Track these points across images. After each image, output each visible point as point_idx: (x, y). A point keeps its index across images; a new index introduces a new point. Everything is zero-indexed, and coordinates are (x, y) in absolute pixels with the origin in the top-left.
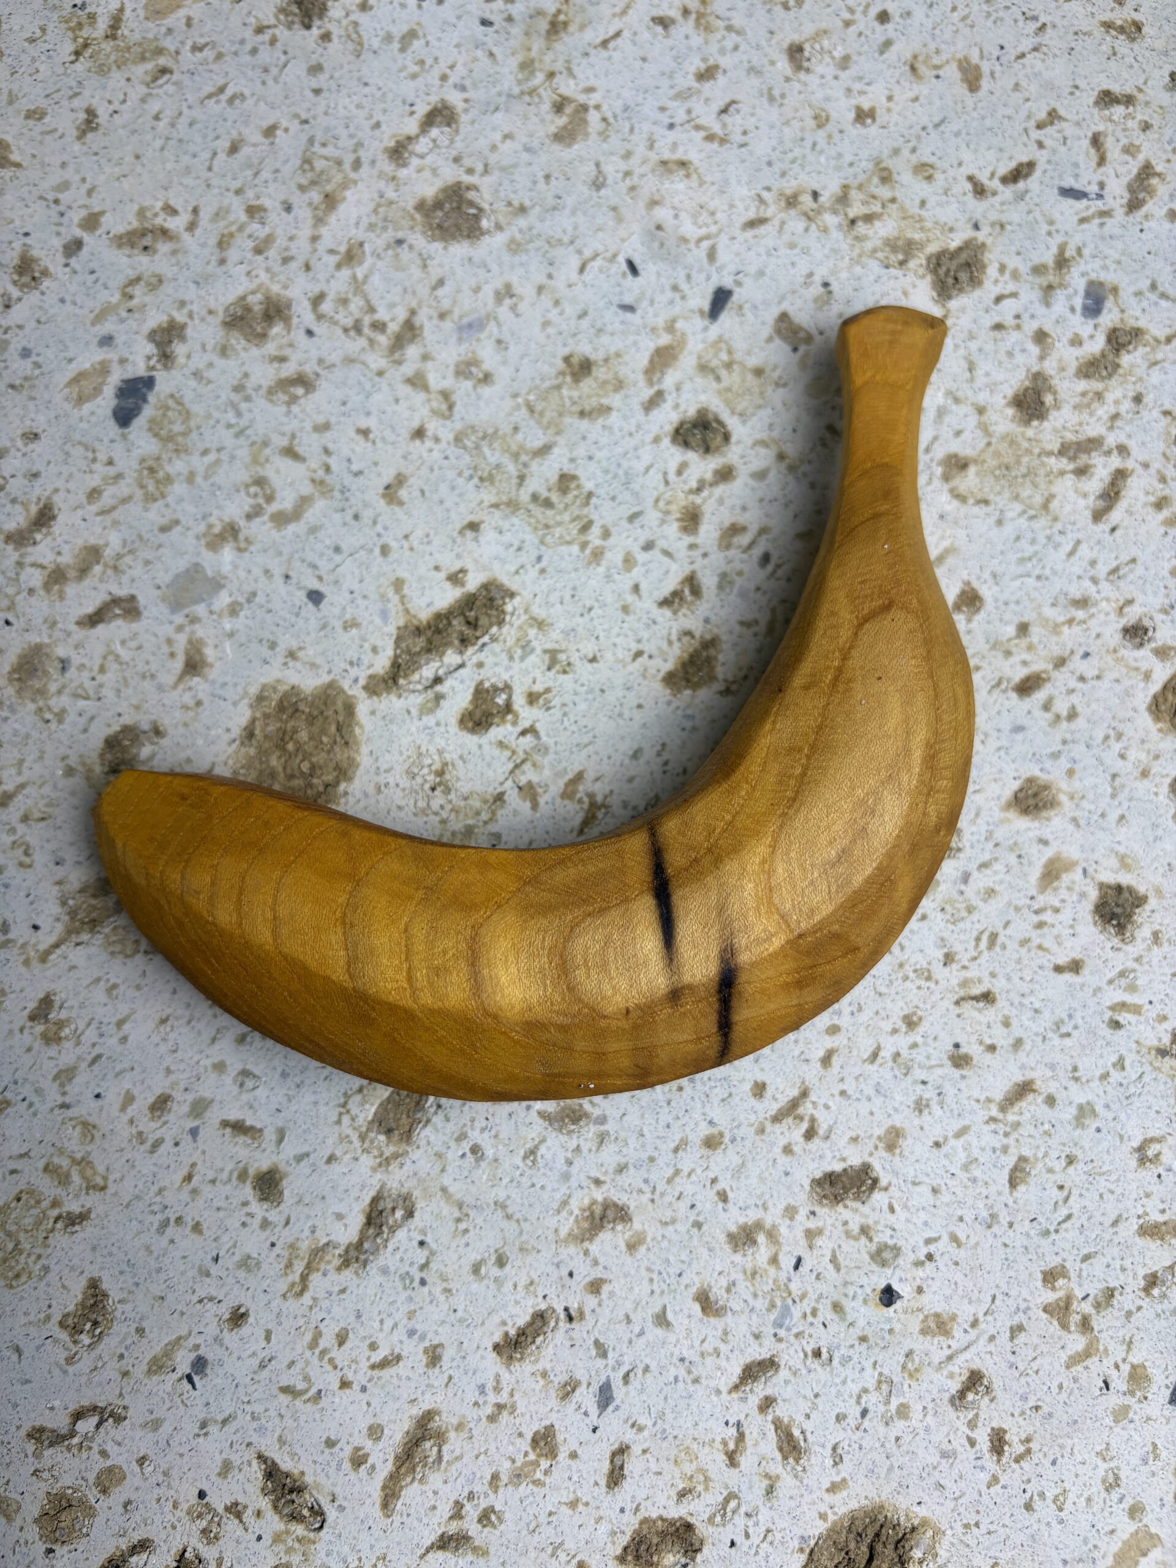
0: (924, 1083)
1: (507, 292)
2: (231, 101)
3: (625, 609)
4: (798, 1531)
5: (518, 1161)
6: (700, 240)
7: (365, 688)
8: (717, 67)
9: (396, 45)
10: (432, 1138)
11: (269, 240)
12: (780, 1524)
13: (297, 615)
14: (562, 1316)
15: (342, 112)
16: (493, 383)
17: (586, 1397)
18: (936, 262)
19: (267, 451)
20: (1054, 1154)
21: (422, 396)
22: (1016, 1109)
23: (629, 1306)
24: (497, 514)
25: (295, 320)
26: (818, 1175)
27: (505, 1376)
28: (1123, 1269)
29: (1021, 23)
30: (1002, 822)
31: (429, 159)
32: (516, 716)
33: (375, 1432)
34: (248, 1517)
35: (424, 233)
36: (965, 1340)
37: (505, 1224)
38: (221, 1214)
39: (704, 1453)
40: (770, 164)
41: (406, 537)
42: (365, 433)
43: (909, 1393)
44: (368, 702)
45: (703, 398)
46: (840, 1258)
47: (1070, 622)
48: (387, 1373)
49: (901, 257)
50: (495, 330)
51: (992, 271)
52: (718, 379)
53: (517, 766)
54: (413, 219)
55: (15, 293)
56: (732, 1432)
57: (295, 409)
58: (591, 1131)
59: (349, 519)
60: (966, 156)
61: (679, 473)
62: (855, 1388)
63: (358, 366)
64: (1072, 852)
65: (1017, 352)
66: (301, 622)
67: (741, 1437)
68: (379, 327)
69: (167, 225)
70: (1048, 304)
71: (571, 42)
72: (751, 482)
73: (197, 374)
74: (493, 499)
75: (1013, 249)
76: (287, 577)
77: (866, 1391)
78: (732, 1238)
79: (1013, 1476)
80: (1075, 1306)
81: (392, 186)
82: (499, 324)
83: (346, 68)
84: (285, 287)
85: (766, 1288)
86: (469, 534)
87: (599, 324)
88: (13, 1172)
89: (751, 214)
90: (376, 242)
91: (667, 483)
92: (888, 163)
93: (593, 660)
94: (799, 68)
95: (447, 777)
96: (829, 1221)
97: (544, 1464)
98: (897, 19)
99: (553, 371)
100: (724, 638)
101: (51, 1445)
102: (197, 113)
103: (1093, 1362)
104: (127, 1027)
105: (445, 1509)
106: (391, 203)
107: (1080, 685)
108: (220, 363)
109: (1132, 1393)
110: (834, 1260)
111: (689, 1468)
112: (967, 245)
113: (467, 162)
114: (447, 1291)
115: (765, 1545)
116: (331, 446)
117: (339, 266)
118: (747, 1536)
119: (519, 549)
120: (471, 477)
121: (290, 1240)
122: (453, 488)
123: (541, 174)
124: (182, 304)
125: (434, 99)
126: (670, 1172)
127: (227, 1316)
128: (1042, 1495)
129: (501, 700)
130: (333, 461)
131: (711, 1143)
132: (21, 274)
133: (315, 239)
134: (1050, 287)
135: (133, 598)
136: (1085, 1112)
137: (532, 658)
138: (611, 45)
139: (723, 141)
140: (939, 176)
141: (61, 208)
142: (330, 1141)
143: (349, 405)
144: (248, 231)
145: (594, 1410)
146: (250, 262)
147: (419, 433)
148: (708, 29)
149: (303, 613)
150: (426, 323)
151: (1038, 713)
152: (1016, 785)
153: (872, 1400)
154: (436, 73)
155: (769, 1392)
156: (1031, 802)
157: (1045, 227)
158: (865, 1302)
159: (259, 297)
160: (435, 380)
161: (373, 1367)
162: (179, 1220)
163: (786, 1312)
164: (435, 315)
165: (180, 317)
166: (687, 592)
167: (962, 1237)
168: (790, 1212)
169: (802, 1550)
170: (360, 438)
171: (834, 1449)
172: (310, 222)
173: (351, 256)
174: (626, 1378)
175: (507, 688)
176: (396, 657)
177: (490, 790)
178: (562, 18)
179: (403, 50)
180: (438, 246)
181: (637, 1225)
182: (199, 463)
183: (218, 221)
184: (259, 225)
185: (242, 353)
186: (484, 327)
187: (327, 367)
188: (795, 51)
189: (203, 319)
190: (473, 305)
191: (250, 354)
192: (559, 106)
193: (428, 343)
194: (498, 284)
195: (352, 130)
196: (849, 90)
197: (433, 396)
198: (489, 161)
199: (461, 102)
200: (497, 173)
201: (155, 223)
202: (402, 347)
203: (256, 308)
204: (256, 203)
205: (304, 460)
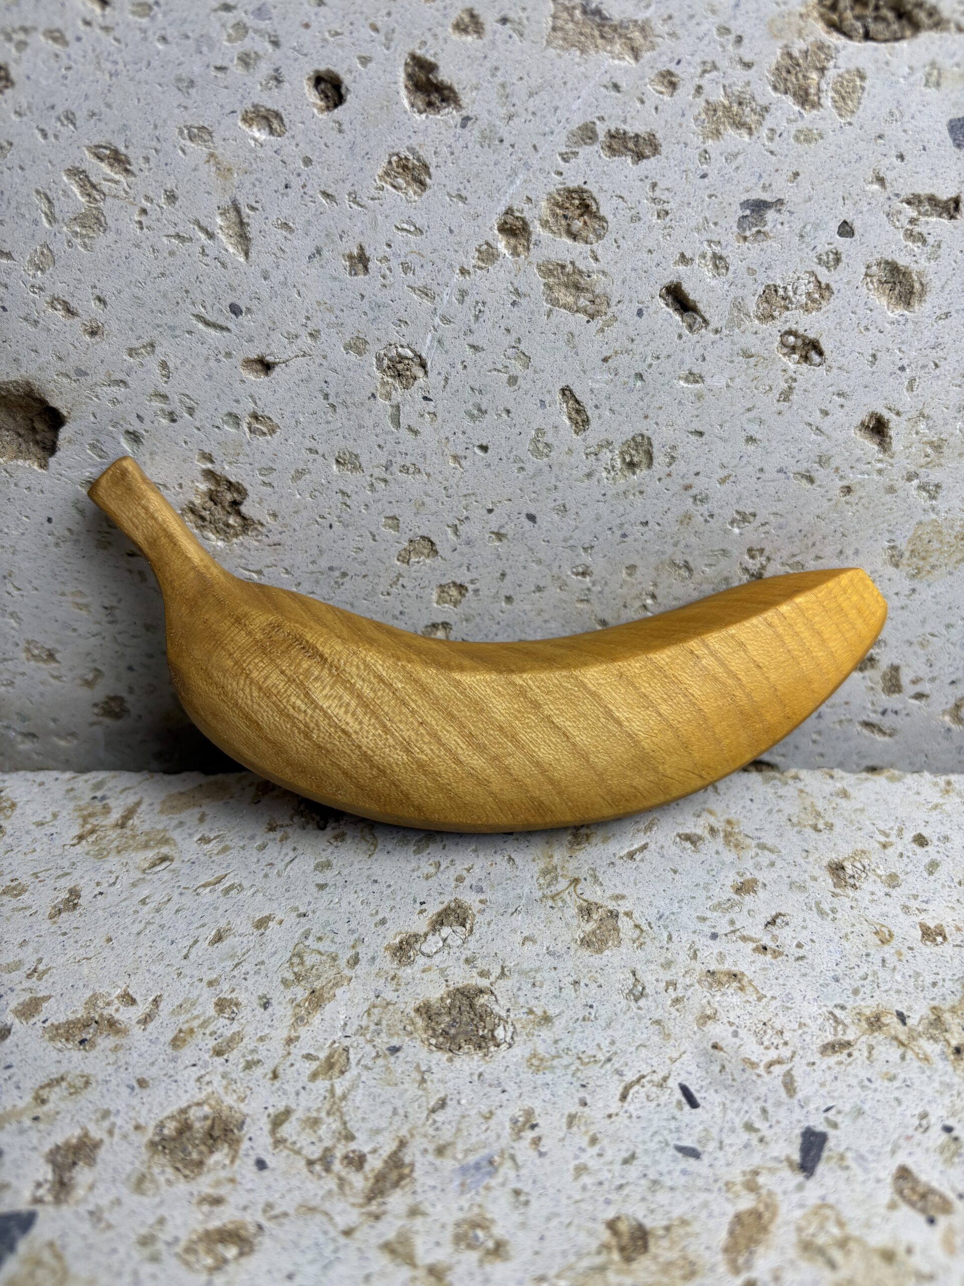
1: (528, 1121)
2: (227, 891)
6: (770, 1064)
8: (755, 881)
9: (412, 849)
11: (235, 1039)
15: (345, 908)
16: (508, 1257)
21: (405, 1273)
25: (245, 1145)
31: (437, 959)
35: (425, 1041)
40: (837, 980)
50: (512, 1174)
52: (832, 1266)
54: (413, 1023)
57: (219, 1280)
63: (319, 1218)
68: (355, 1161)
69: (117, 1016)
71: (595, 852)
73: (95, 1215)
81: (392, 986)
82: (517, 1167)
83: (356, 867)
84: (242, 1100)
87: (652, 1175)
89: (830, 1038)
90: (365, 1048)
94: (844, 884)
98: (936, 842)
99: (594, 1245)
102: (188, 900)
106: (388, 1004)
113: (481, 964)
117: (314, 1076)
123: (567, 980)
124: (106, 1114)
125: (447, 899)
133: (290, 1041)
138: (638, 857)
139: (776, 954)
143: (298, 1277)
144: (211, 1028)
148: (738, 846)
150: (419, 1159)
154: (452, 874)
159: (206, 1108)
160: (424, 1250)
164: (431, 1147)
165: (97, 1132)
172: (289, 1020)
173: (332, 1064)
179: (418, 853)
180: (440, 1057)
183: (179, 1014)
184: (227, 1022)
185: (164, 1188)
186: (496, 1170)
187: (276, 1217)
188: (837, 869)
189: (125, 1137)
190: (483, 1137)
191: (174, 1189)
192: (587, 911)
193: (419, 1190)
194: (515, 1110)
195: (353, 925)
196: (906, 909)
197: (421, 1273)
198: (507, 963)
199: (477, 903)
200: (516, 975)
201: (105, 1012)
202: (382, 1193)
203: (198, 1125)
204: (229, 997)
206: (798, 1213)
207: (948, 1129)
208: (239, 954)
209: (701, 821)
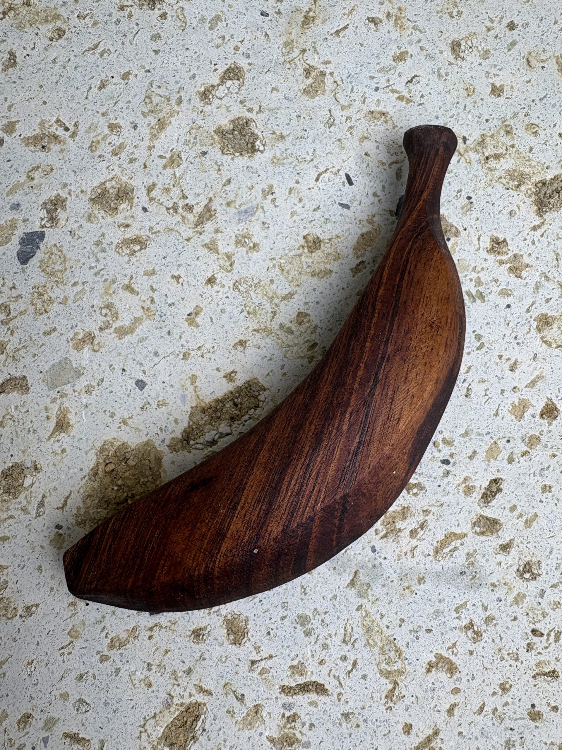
0: (512, 730)
1: (269, 191)
2: (102, 55)
6: (392, 163)
7: (168, 446)
8: (407, 52)
9: (208, 25)
11: (122, 147)
13: (128, 396)
15: (171, 66)
16: (259, 251)
18: (539, 188)
19: (115, 286)
21: (214, 256)
24: (258, 336)
25: (136, 200)
31: (225, 101)
35: (219, 148)
40: (437, 117)
41: (199, 348)
42: (177, 278)
44: (170, 456)
49: (516, 183)
50: (262, 215)
57: (134, 259)
59: (164, 334)
60: (558, 120)
63: (174, 233)
66: (130, 400)
68: (189, 208)
69: (57, 133)
71: (317, 30)
73: (72, 232)
74: (255, 328)
76: (123, 370)
81: (201, 116)
82: (264, 212)
83: (175, 37)
84: (131, 179)
86: (240, 348)
87: (326, 216)
90: (189, 152)
92: (510, 122)
94: (457, 57)
98: (520, 28)
99: (297, 245)
102: (80, 60)
104: (5, 666)
106: (200, 127)
108: (88, 226)
113: (249, 104)
116: (155, 286)
117: (165, 167)
119: (270, 360)
120: (242, 311)
122: (231, 318)
123: (296, 115)
124: (65, 185)
125: (230, 62)
130: (155, 295)
133: (150, 148)
135: (24, 378)
138: (342, 34)
139: (409, 101)
140: (541, 132)
143: (168, 258)
144: (108, 140)
146: (109, 161)
147: (211, 281)
148: (402, 27)
149: (132, 395)
150: (219, 209)
154: (232, 44)
159: (114, 184)
160: (222, 246)
164: (224, 203)
165: (64, 194)
170: (174, 281)
172: (148, 136)
173: (173, 161)
176: (189, 426)
178: (311, 14)
179: (211, 28)
180: (228, 157)
182: (71, 292)
183: (89, 132)
184: (116, 137)
185: (101, 220)
186: (255, 213)
187: (155, 233)
188: (455, 45)
189: (77, 196)
190: (249, 198)
191: (106, 220)
192: (308, 71)
193: (219, 222)
194: (264, 185)
195: (177, 79)
196: (488, 73)
197: (221, 256)
198: (262, 104)
199: (247, 65)
200: (267, 111)
201: (50, 131)
202: (202, 223)
203: (111, 191)
204: (115, 123)
205: (138, 293)
207: (469, 198)
208: (116, 96)
209: (383, 8)
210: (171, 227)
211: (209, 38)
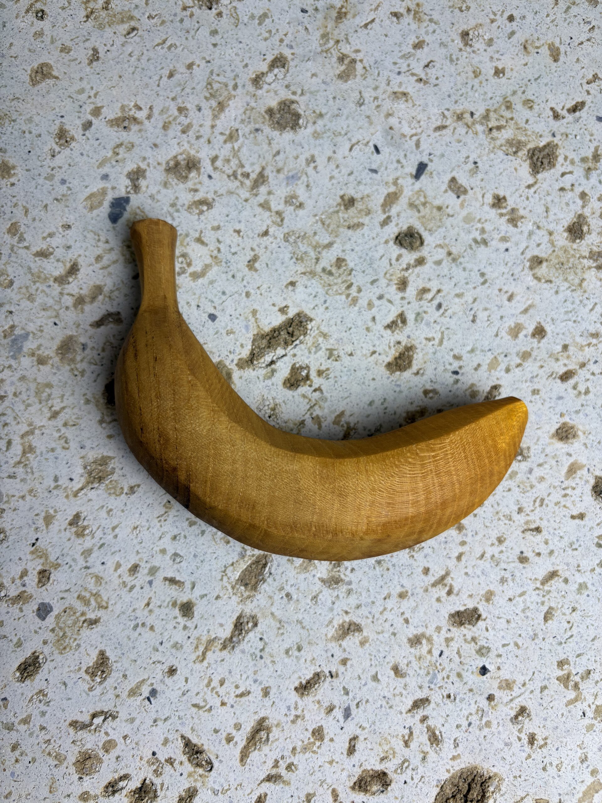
0: (505, 570)
1: (312, 159)
2: (169, 48)
3: (368, 329)
4: (437, 778)
5: (309, 601)
6: (412, 136)
7: (237, 365)
8: (424, 41)
9: (257, 21)
10: (267, 589)
11: (189, 126)
12: (428, 774)
13: (203, 326)
14: (328, 674)
15: (228, 57)
16: (304, 208)
17: (338, 713)
18: (532, 154)
19: (188, 239)
20: (566, 607)
21: (268, 214)
22: (549, 584)
23: (360, 671)
24: (305, 278)
25: (202, 170)
26: (453, 612)
27: (300, 703)
28: (596, 661)
29: (582, 25)
30: (550, 444)
31: (273, 86)
32: (312, 382)
33: (238, 727)
34: (176, 764)
35: (270, 125)
36: (520, 692)
37: (302, 631)
38: (164, 622)
39: (393, 741)
40: (449, 96)
41: (258, 288)
42: (238, 232)
43: (491, 716)
44: (238, 372)
45: (411, 221)
46: (462, 652)
47: (589, 345)
48: (243, 699)
49: (514, 150)
50: (306, 179)
51: (560, 159)
52: (419, 211)
53: (311, 407)
54: (264, 118)
55: (57, 149)
56: (407, 731)
57: (202, 217)
58: (344, 588)
59: (230, 277)
60: (550, 96)
61: (397, 260)
62: (466, 713)
63: (235, 196)
64: (583, 460)
65: (571, 203)
66: (205, 329)
67: (411, 733)
68: (247, 175)
69: (136, 116)
70: (588, 179)
71: (348, 24)
72: (434, 266)
73: (152, 197)
74: (303, 270)
75: (572, 148)
76: (198, 306)
77: (471, 714)
78: (410, 640)
79: (538, 755)
80: (572, 678)
81: (253, 99)
82: (308, 177)
83: (230, 32)
84: (198, 152)
85: (426, 665)
86: (290, 288)
87: (359, 179)
88: (62, 598)
89: (439, 123)
90: (245, 129)
91: (391, 265)
92: (510, 98)
93: (351, 355)
94: (466, 44)
95: (277, 411)
96: (457, 634)
97: (318, 743)
98: (518, 20)
99: (335, 204)
100: (418, 346)
101: (81, 729)
102: (152, 54)
103: (578, 704)
104: (117, 530)
105: (270, 763)
106: (253, 109)
107: (592, 377)
108: (164, 191)
109: (595, 718)
110: (458, 653)
111: (386, 748)
112: (548, 144)
113: (293, 88)
114: (273, 662)
115: (421, 783)
116: (221, 239)
117: (225, 142)
118: (412, 779)
119: (315, 296)
120: (292, 258)
121: (197, 636)
122: (283, 263)
123: (331, 97)
124: (144, 159)
125: (276, 52)
126: (381, 609)
127: (167, 670)
128: (551, 764)
129: (304, 373)
130: (222, 246)
131: (402, 596)
132: (60, 139)
133: (213, 127)
134: (589, 169)
135: (119, 313)
136: (582, 587)
137: (320, 353)
138: (369, 27)
139: (426, 83)
140: (536, 107)
141: (81, 103)
142: (217, 589)
143: (230, 217)
144: (178, 121)
145: (342, 719)
146: (179, 138)
147: (266, 233)
148: (420, 20)
149: (206, 325)
150: (270, 174)
151: (570, 390)
152: (557, 426)
153: (474, 719)
154: (277, 37)
155: (425, 713)
156: (564, 434)
157: (589, 137)
158: (472, 673)
159: (184, 156)
160: (274, 206)
161: (237, 696)
162: (143, 625)
163: (435, 677)
164: (275, 170)
165: (143, 166)
166: (399, 322)
167: (520, 644)
168: (438, 629)
169: (437, 786)
170: (236, 234)
171: (455, 740)
172: (211, 117)
173: (232, 137)
174: (358, 705)
175: (308, 367)
176: (253, 350)
177: (298, 419)
178: (344, 10)
179: (260, 24)
180: (276, 133)
181: (365, 633)
183: (163, 114)
184: (184, 118)
185: (175, 186)
186: (300, 178)
187: (219, 196)
188: (464, 35)
189: (155, 168)
190: (295, 166)
191: (179, 187)
192: (341, 59)
193: (271, 185)
194: (307, 155)
195: (233, 67)
196: (492, 58)
197: (273, 214)
198: (304, 88)
199: (290, 55)
200: (308, 94)
201: (130, 114)
202: (257, 187)
203: (182, 163)
204: (183, 106)
205: (207, 245)
206: (410, 193)
207: (475, 163)
208: (183, 83)
209: (404, 4)
210: (233, 190)
211: (258, 32)
